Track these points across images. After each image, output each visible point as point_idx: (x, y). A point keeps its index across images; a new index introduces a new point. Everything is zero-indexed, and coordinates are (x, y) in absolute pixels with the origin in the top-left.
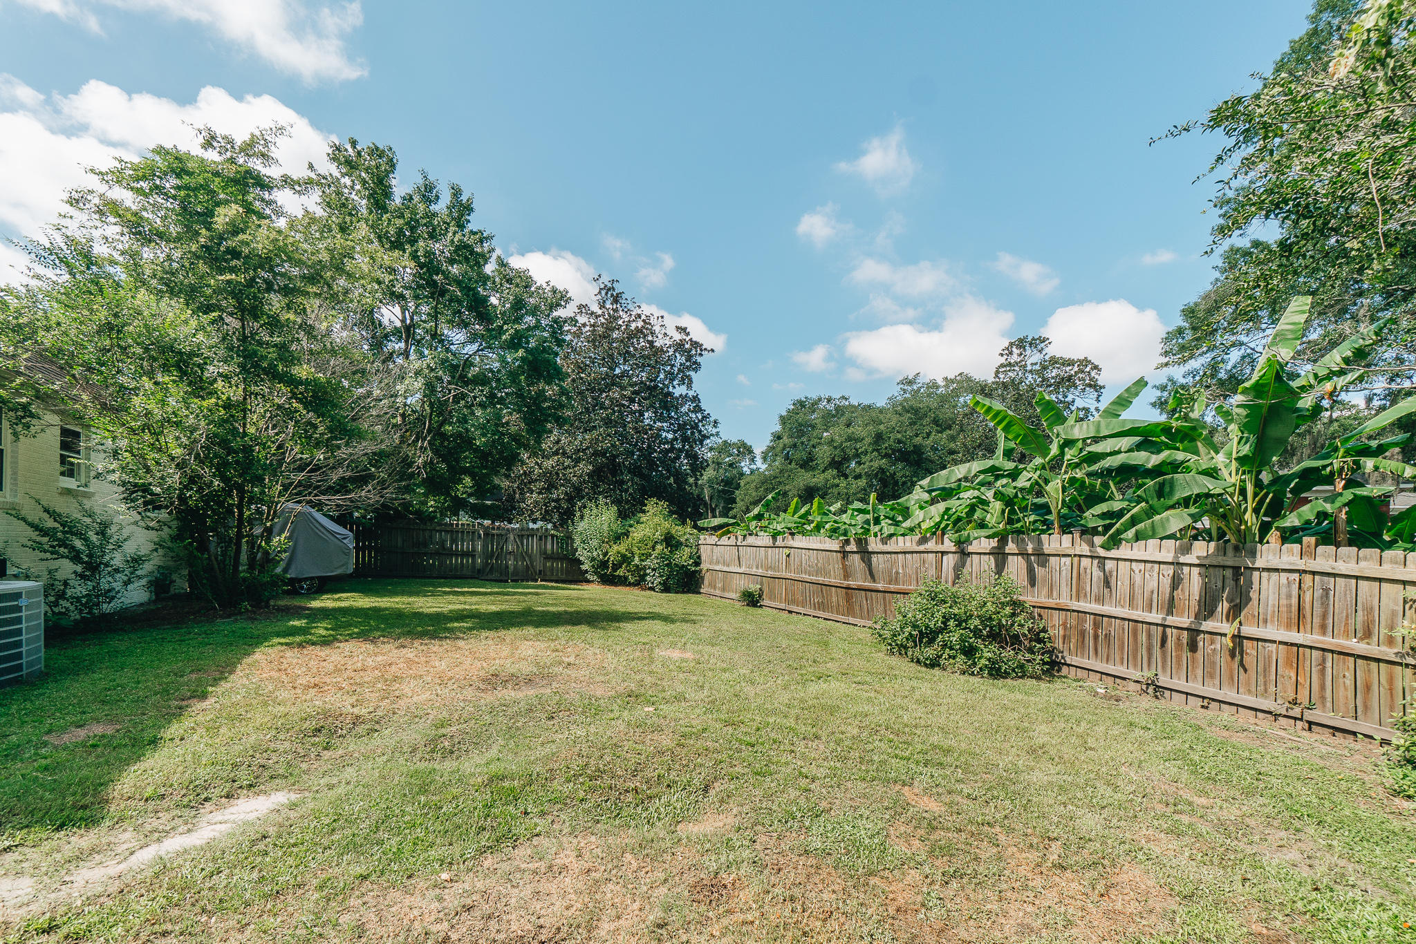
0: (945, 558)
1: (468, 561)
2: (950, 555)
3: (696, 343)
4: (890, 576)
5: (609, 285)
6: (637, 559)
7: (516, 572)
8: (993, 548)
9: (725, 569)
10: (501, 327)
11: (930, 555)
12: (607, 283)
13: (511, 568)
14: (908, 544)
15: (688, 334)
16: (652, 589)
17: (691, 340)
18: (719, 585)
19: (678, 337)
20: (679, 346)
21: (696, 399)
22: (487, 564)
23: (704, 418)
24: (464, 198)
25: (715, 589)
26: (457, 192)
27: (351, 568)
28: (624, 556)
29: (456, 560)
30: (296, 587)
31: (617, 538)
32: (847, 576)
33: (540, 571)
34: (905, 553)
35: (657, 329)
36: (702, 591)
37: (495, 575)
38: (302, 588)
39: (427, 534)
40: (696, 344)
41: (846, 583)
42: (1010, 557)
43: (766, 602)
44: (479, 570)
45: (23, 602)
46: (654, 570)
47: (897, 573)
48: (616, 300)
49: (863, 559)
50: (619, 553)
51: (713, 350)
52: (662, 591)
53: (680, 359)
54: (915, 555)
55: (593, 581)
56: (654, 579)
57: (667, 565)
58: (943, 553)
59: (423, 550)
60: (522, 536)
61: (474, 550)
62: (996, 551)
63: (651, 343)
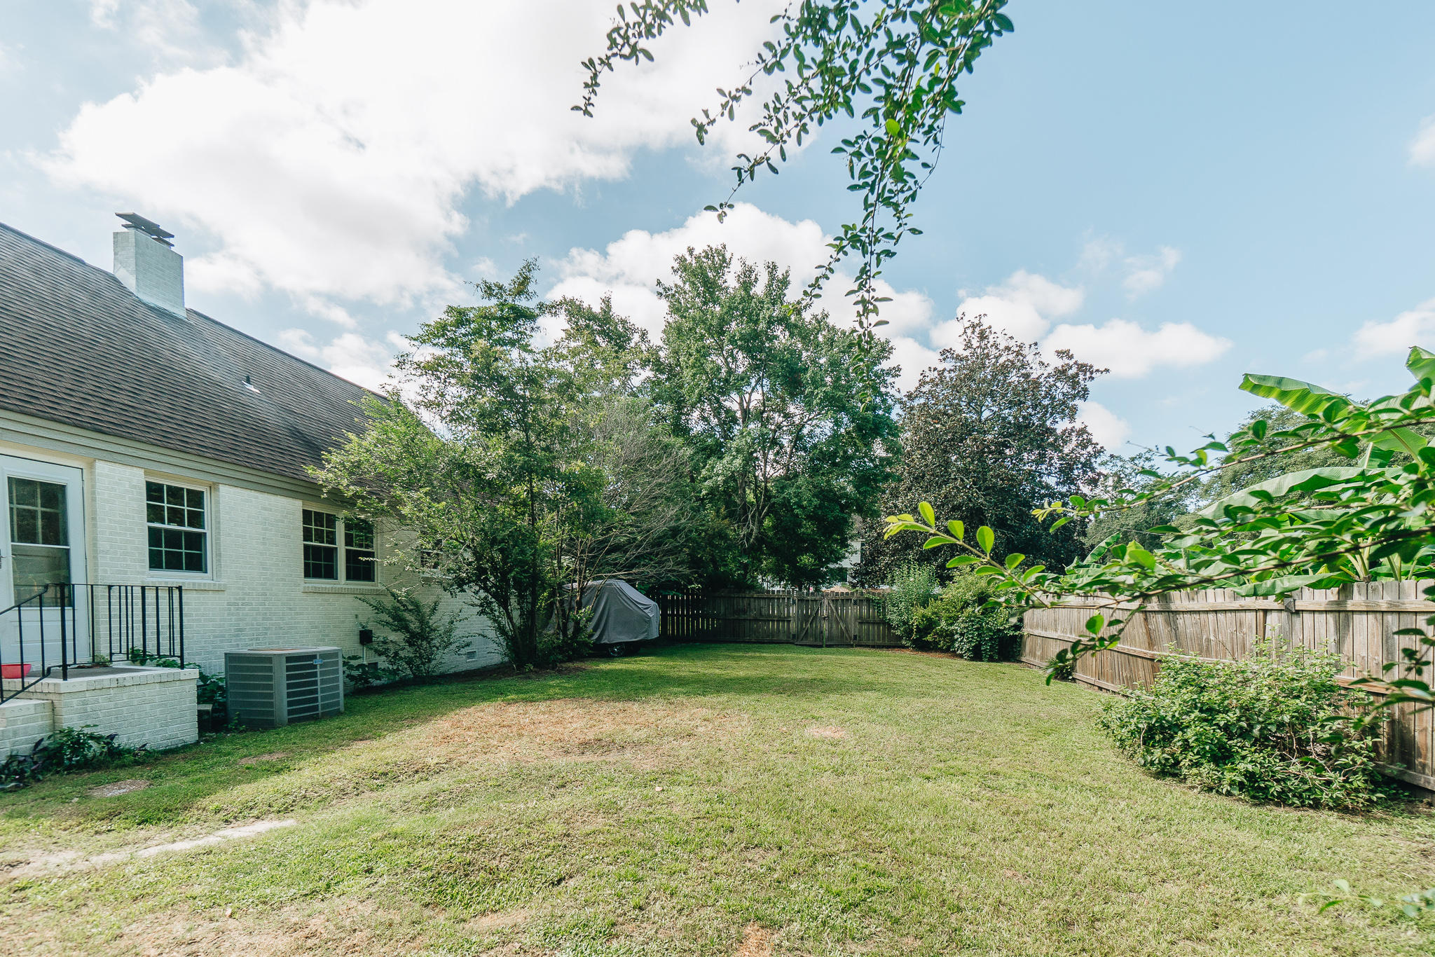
0: (1269, 617)
1: (783, 626)
2: (1275, 614)
3: (1083, 366)
4: (1200, 645)
5: (976, 321)
6: (943, 624)
7: (830, 638)
8: (1332, 603)
9: (1043, 634)
10: (812, 392)
11: (1248, 614)
12: (973, 320)
13: (826, 633)
14: (1220, 600)
15: (1071, 357)
16: (961, 656)
17: (1076, 363)
18: (1038, 653)
19: (1059, 363)
20: (1061, 373)
21: (1083, 431)
22: (802, 629)
23: (1098, 453)
24: (779, 274)
25: (1035, 657)
26: (772, 268)
27: (655, 633)
28: (929, 619)
29: (773, 625)
30: (604, 652)
31: (924, 601)
32: (1151, 644)
33: (855, 636)
34: (1216, 611)
35: (1030, 358)
36: (1023, 659)
37: (810, 640)
38: (614, 652)
39: (746, 601)
40: (1083, 368)
41: (1150, 653)
42: (1356, 617)
43: (1078, 675)
44: (794, 635)
45: (318, 662)
46: (962, 635)
47: (1208, 640)
48: (982, 336)
49: (1168, 623)
50: (923, 616)
51: (1107, 370)
52: (972, 659)
53: (1063, 388)
54: (1229, 614)
55: (908, 647)
56: (963, 645)
57: (977, 629)
58: (1266, 611)
59: (743, 617)
60: (837, 600)
61: (789, 616)
62: (1335, 608)
63: (1027, 376)
